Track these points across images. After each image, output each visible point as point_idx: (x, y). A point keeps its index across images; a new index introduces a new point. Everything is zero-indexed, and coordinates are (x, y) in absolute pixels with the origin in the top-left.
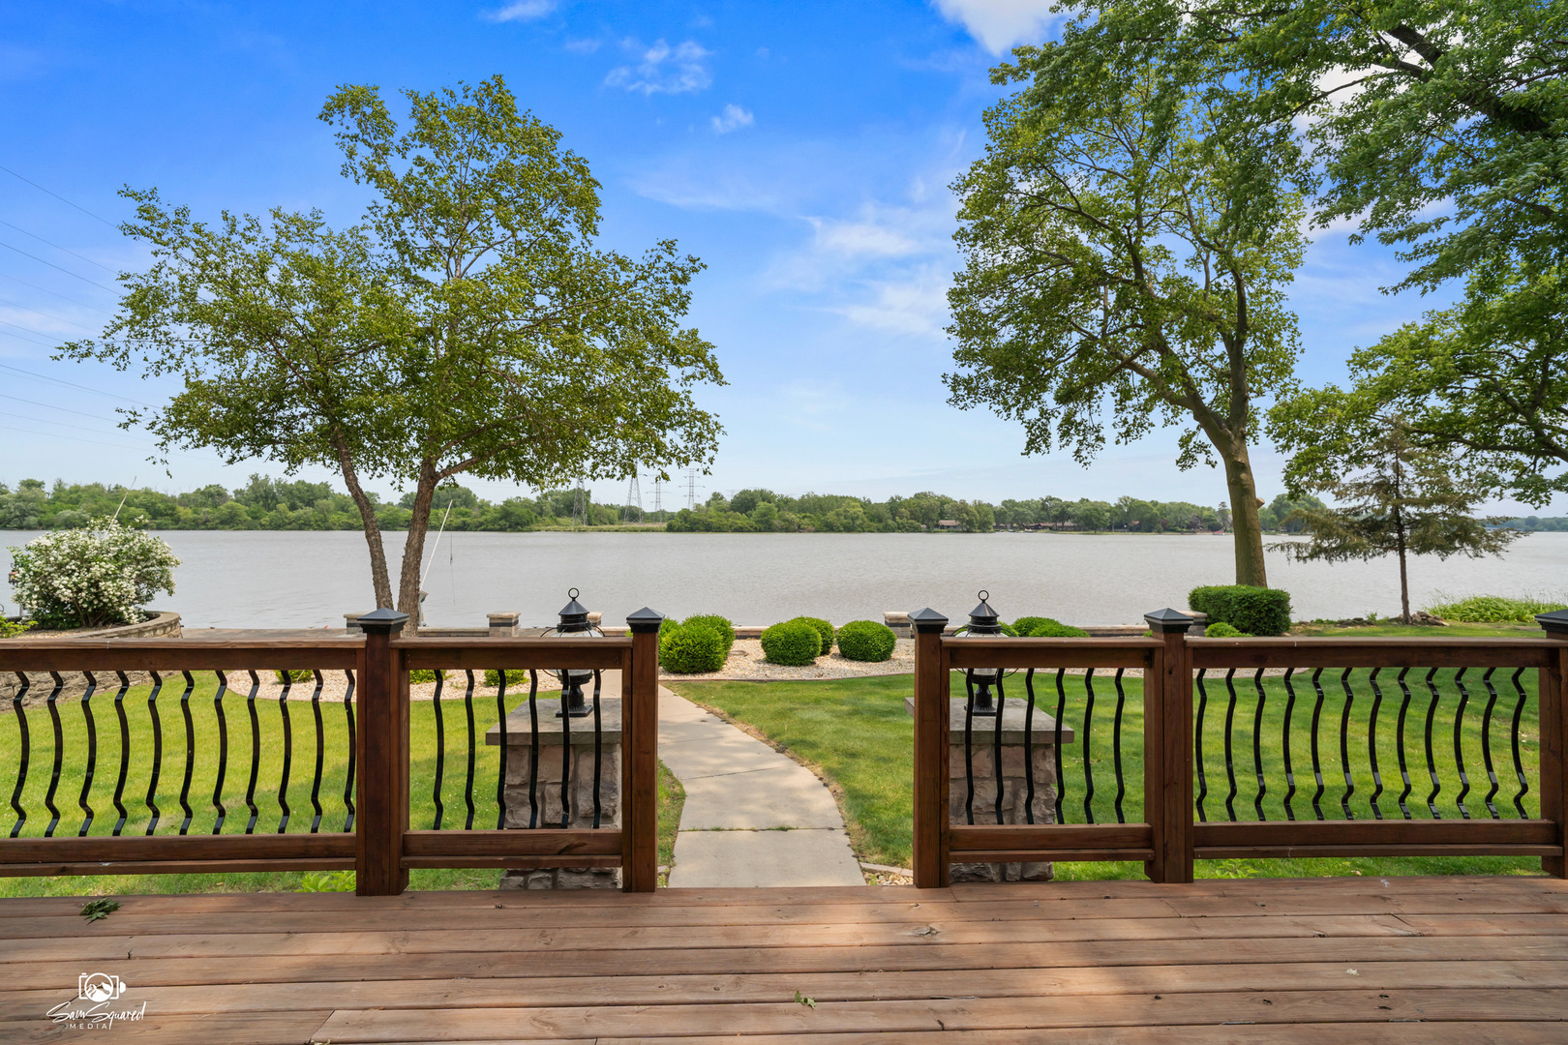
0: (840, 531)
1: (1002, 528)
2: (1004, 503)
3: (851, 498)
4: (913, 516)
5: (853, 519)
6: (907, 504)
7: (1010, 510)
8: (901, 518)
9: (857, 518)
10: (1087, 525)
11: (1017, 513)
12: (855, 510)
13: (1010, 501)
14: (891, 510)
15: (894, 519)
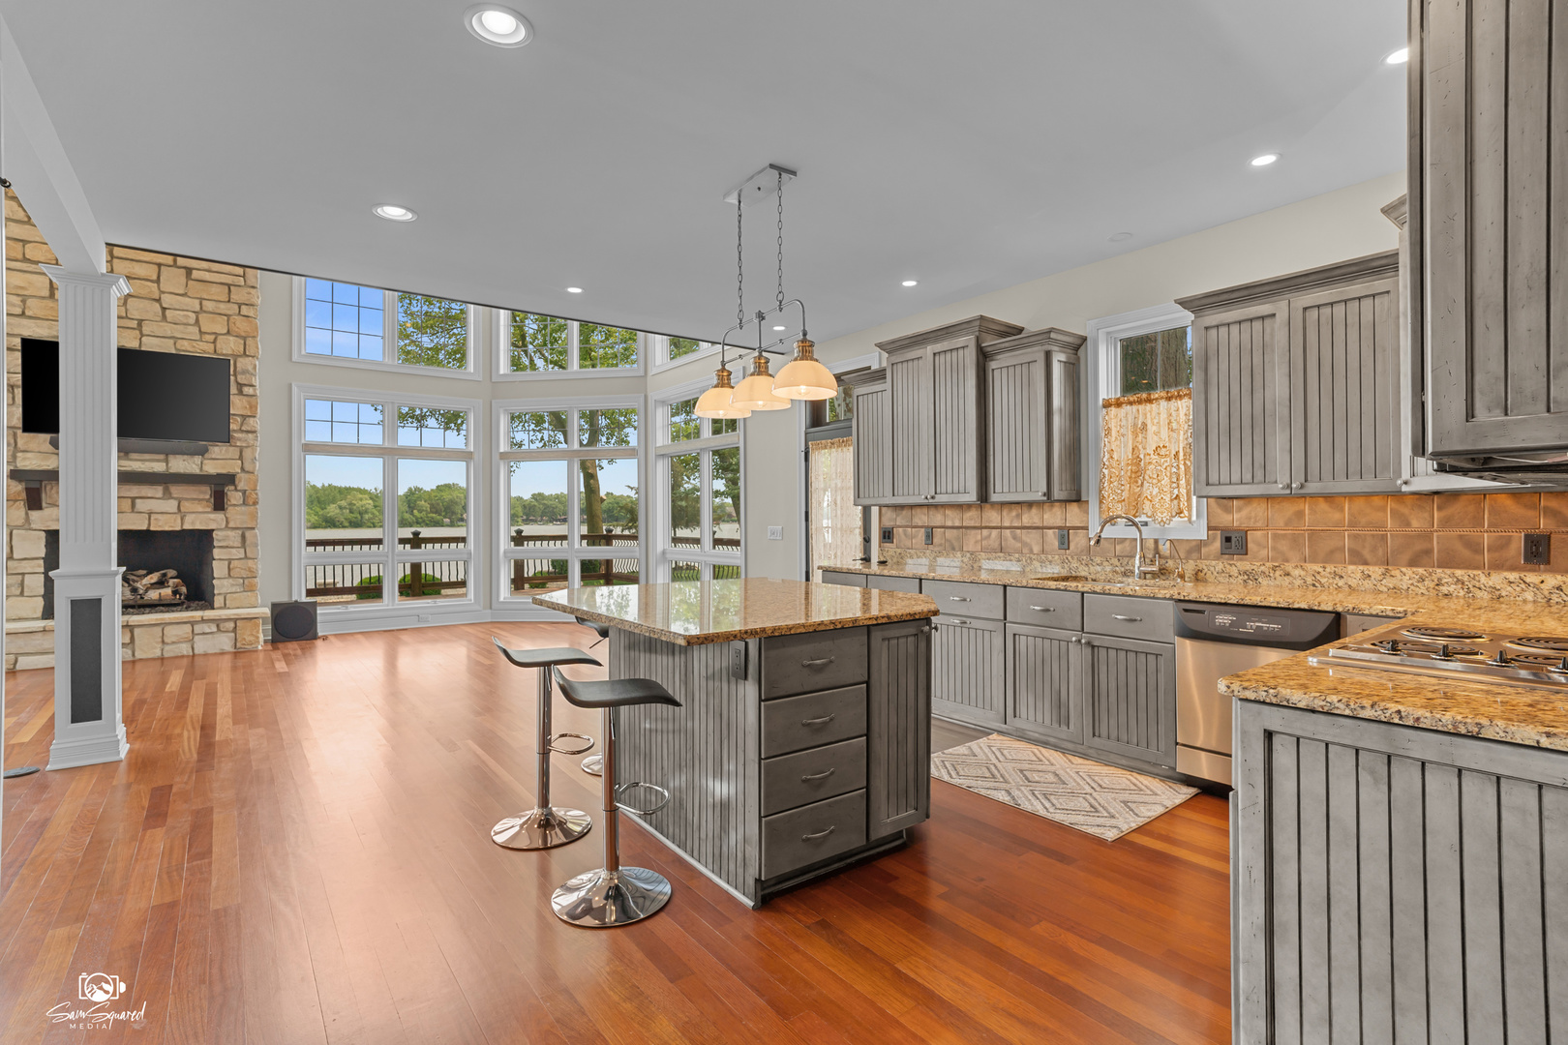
0: (344, 527)
1: (532, 520)
2: (534, 496)
3: (359, 490)
4: (434, 509)
5: (361, 513)
6: (428, 496)
7: (540, 504)
8: (420, 511)
9: (366, 512)
10: (610, 517)
11: (546, 506)
12: (364, 502)
13: (540, 494)
14: (409, 502)
15: (412, 513)
